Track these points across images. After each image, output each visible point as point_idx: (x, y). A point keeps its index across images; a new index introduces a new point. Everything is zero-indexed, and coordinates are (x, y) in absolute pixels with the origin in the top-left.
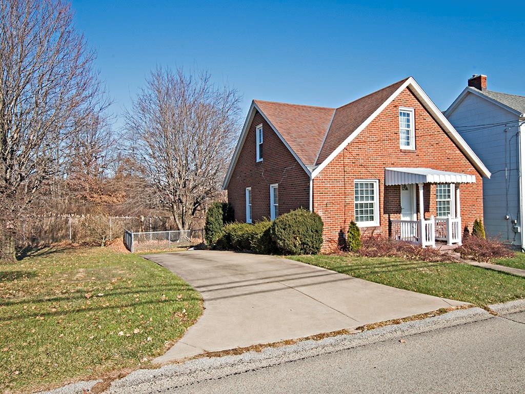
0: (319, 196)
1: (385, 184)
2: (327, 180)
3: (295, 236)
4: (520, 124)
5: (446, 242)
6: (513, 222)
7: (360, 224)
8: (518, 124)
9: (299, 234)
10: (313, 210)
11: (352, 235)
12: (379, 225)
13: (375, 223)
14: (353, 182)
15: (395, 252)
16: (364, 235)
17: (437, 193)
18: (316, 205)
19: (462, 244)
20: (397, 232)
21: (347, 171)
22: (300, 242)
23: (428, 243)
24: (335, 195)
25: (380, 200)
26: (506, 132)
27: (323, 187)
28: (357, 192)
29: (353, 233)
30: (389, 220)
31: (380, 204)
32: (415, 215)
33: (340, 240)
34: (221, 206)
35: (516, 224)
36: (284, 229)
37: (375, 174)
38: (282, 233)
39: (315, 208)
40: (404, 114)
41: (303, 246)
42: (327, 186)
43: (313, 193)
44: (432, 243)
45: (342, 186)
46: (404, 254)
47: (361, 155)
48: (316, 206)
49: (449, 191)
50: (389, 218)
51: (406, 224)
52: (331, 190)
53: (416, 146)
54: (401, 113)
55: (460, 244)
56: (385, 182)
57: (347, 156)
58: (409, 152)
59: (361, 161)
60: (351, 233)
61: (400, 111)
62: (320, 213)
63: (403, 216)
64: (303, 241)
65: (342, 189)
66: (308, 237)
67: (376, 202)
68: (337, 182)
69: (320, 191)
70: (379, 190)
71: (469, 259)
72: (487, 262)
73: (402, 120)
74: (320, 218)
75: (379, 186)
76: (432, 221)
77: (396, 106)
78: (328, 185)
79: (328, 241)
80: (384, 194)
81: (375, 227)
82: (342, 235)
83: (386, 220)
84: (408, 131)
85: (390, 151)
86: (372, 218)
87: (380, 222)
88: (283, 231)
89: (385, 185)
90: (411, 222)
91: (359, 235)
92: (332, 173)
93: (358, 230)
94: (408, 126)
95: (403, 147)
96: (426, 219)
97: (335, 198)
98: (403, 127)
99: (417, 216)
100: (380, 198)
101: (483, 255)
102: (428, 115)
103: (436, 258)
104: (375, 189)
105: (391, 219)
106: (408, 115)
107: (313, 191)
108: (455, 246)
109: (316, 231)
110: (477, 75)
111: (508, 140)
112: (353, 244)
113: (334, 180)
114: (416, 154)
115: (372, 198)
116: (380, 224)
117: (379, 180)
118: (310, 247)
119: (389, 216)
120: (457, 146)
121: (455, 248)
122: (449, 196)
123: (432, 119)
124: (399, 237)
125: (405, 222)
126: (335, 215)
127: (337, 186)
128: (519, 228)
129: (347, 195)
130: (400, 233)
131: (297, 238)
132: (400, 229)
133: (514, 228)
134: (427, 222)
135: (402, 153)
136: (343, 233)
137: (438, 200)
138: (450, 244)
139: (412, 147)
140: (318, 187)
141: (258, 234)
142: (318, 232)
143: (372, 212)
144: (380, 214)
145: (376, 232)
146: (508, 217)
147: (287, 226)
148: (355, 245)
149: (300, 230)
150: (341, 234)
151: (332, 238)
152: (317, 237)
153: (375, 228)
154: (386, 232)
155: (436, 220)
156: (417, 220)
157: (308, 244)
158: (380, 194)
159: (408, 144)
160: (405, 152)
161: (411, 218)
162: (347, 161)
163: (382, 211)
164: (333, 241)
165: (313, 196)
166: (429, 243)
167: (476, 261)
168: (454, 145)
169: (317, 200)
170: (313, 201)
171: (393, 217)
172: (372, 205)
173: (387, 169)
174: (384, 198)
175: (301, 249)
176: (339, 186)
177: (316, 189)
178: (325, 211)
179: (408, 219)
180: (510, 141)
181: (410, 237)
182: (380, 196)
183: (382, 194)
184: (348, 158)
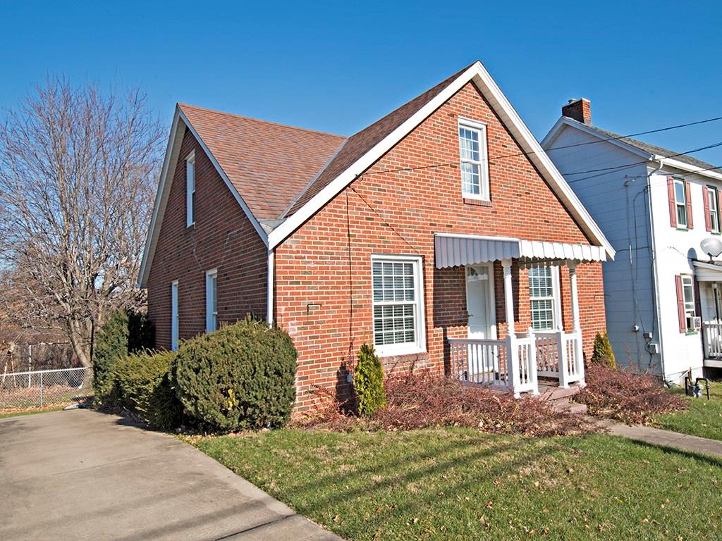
0: (290, 288)
1: (435, 265)
2: (310, 253)
3: (224, 386)
4: (649, 173)
5: (557, 380)
6: (646, 336)
7: (382, 351)
8: (647, 173)
9: (233, 382)
10: (275, 320)
11: (365, 376)
12: (425, 351)
13: (417, 347)
14: (369, 259)
15: (460, 413)
16: (394, 373)
17: (531, 285)
18: (282, 309)
19: (585, 385)
20: (462, 363)
21: (355, 236)
22: (237, 403)
23: (525, 388)
24: (327, 288)
25: (425, 299)
26: (627, 186)
27: (300, 268)
28: (378, 283)
29: (366, 371)
30: (445, 338)
31: (426, 307)
32: (494, 328)
33: (339, 388)
34: (127, 318)
35: (651, 339)
36: (197, 371)
37: (415, 243)
38: (189, 379)
39: (278, 318)
40: (468, 132)
41: (245, 410)
42: (309, 268)
43: (275, 283)
44: (533, 386)
45: (343, 268)
46: (479, 417)
47: (387, 203)
48: (283, 312)
49: (549, 281)
50: (445, 334)
51: (479, 346)
52: (319, 276)
53: (491, 195)
54: (462, 130)
55: (583, 384)
56: (435, 261)
57: (355, 204)
58: (480, 204)
59: (386, 216)
60: (361, 372)
61: (459, 126)
62: (292, 330)
63: (472, 331)
64: (245, 399)
65: (344, 273)
66: (256, 387)
67: (418, 300)
68: (332, 258)
69: (292, 278)
70: (425, 277)
71: (607, 416)
72: (644, 423)
73: (464, 145)
74: (288, 340)
75: (424, 269)
76: (531, 340)
77: (452, 115)
78: (312, 265)
79: (311, 392)
80: (434, 286)
81: (416, 355)
82: (346, 377)
83: (438, 339)
84: (475, 167)
85: (444, 199)
86: (411, 337)
87: (427, 345)
88: (192, 374)
89: (435, 268)
90: (487, 342)
91: (379, 376)
92: (321, 238)
93: (377, 364)
94: (476, 157)
95: (467, 195)
96: (519, 336)
97: (328, 293)
98: (465, 156)
99: (498, 329)
100: (425, 295)
101: (632, 406)
102: (511, 139)
103: (548, 424)
104: (415, 276)
105: (449, 337)
106: (475, 136)
107: (275, 278)
108: (575, 390)
109: (278, 373)
110: (574, 100)
111: (631, 200)
112: (365, 399)
113: (326, 253)
114: (492, 209)
115: (411, 295)
116: (427, 348)
117: (424, 257)
118: (261, 412)
119: (445, 330)
120: (560, 201)
121: (574, 393)
122: (550, 292)
123: (517, 147)
124: (466, 374)
125: (477, 342)
126: (328, 331)
127: (332, 268)
128: (656, 345)
129: (355, 288)
130: (467, 365)
131: (230, 391)
132: (467, 356)
133: (649, 346)
134: (523, 342)
135: (466, 206)
136: (347, 373)
137: (533, 298)
138: (566, 386)
139: (484, 196)
140: (287, 268)
141: (148, 382)
142: (283, 373)
143: (410, 323)
144: (427, 328)
145: (418, 365)
146: (637, 328)
147: (203, 364)
148: (370, 400)
149: (236, 373)
150: (343, 373)
151: (320, 384)
152: (278, 387)
153: (417, 357)
154: (439, 364)
155: (537, 335)
156: (498, 337)
157: (255, 406)
158: (425, 286)
159: (477, 191)
160: (471, 204)
161: (486, 334)
162: (354, 213)
163: (431, 319)
164: (325, 391)
165: (275, 289)
166: (526, 386)
167: (622, 421)
168: (555, 198)
169: (285, 299)
170: (275, 300)
171: (452, 334)
172: (410, 309)
173: (439, 234)
174: (434, 294)
175: (241, 419)
176: (339, 268)
177: (280, 272)
178: (305, 324)
179: (480, 336)
180: (634, 200)
181: (483, 373)
182: (425, 290)
183: (430, 287)
184: (358, 209)
